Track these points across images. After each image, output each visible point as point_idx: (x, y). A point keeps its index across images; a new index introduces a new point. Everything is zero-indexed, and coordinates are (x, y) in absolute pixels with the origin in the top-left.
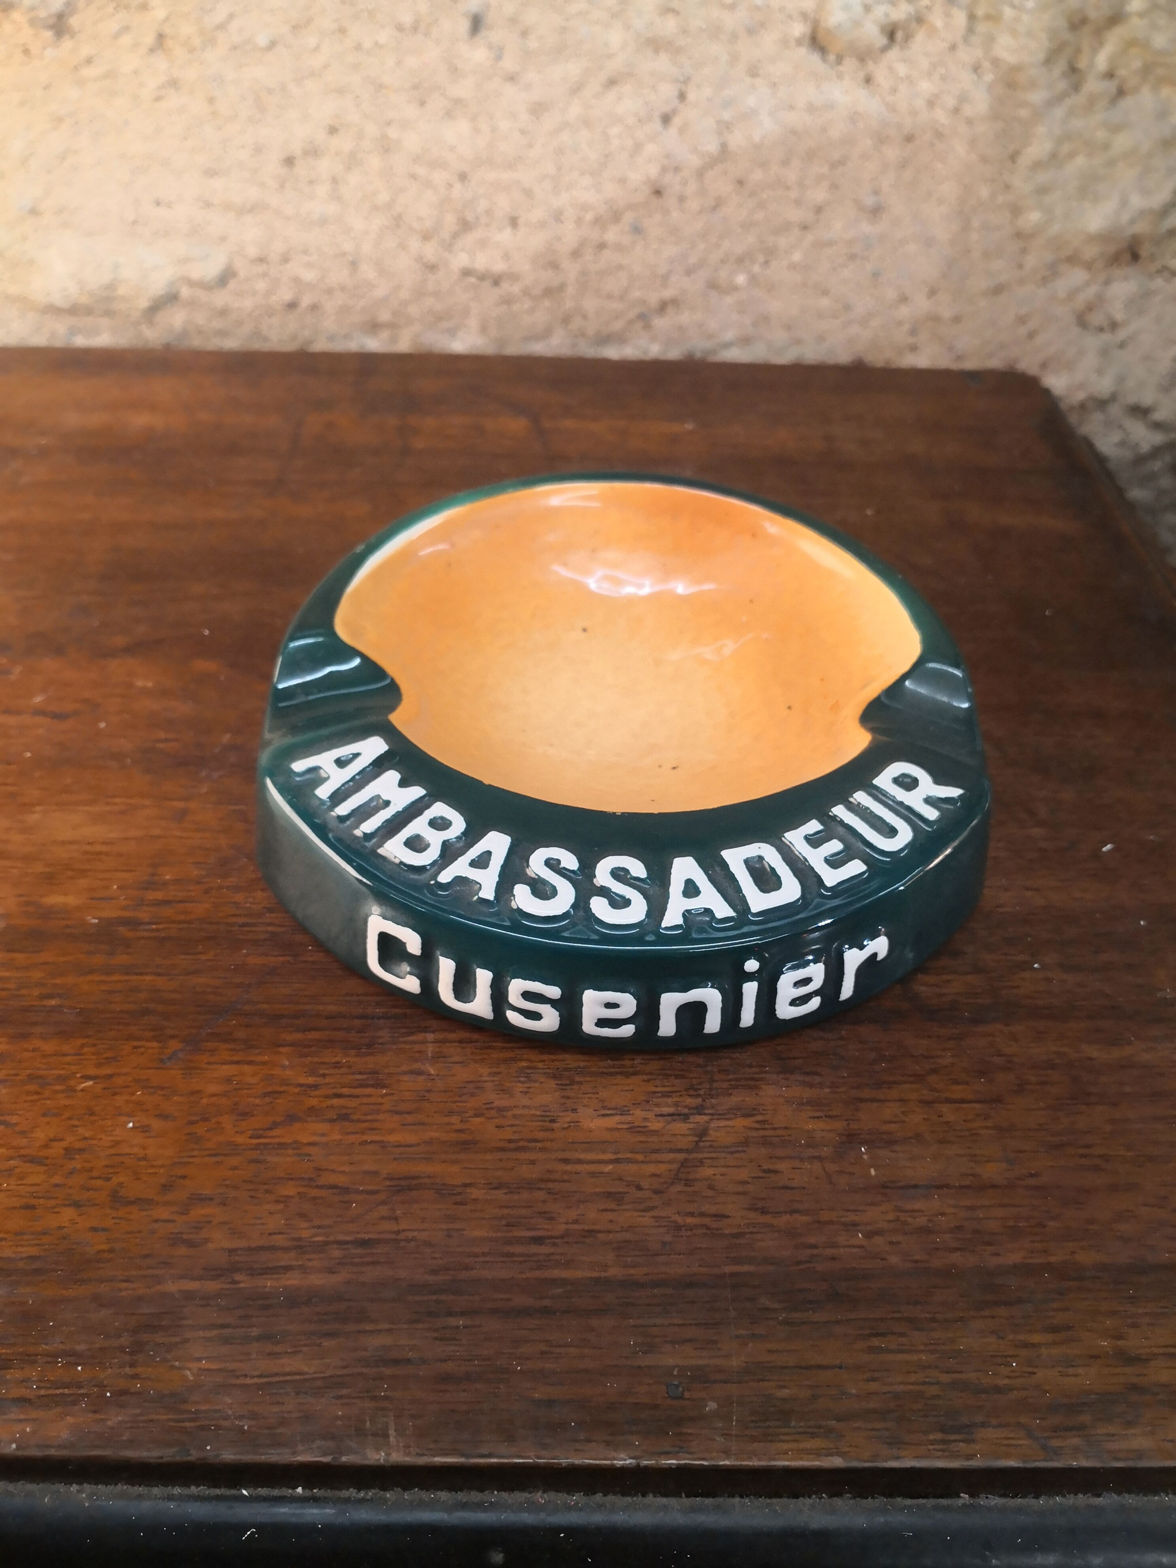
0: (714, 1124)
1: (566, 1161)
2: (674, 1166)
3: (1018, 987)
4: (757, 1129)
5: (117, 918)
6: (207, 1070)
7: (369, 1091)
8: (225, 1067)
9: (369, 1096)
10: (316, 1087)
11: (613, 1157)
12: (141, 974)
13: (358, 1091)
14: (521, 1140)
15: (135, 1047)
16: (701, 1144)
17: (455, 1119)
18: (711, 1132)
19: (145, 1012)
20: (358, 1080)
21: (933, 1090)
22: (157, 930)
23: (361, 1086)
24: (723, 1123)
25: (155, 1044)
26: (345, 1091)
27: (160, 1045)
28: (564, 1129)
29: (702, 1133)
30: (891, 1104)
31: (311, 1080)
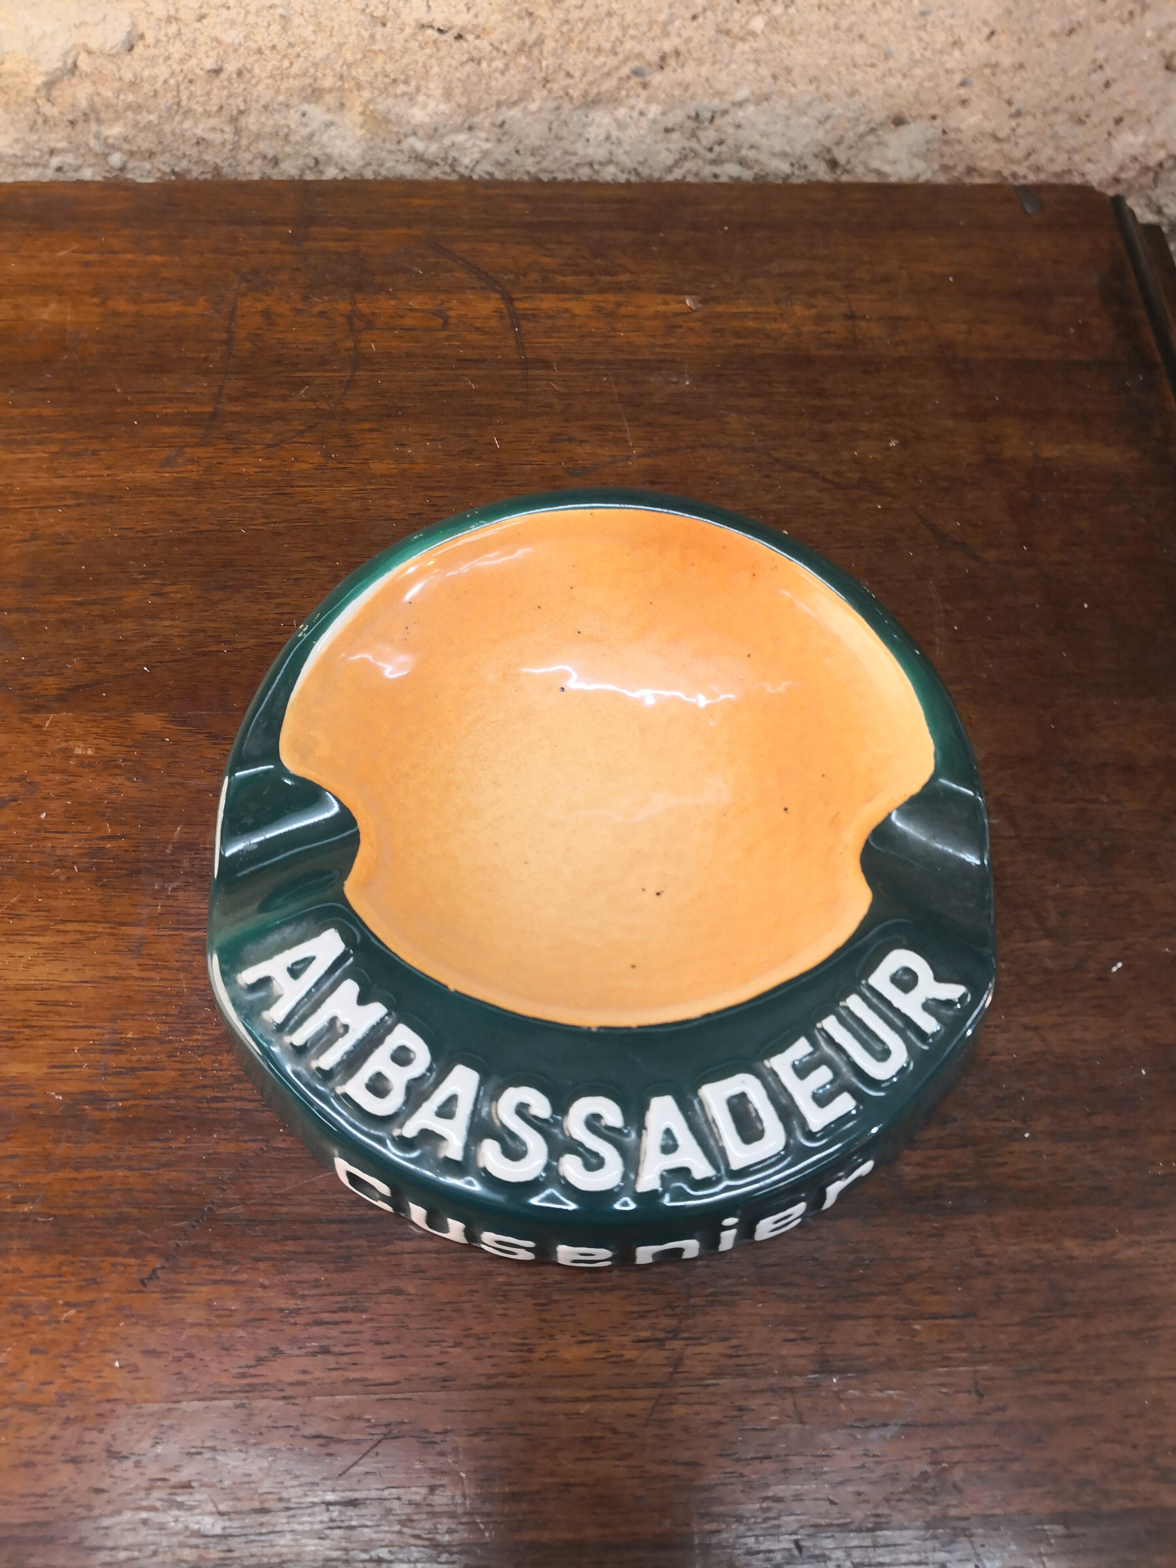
0: (689, 1351)
1: (542, 1400)
2: (648, 1405)
3: (1004, 1164)
4: (731, 1356)
5: (81, 1093)
6: (187, 1292)
7: (349, 1316)
8: (204, 1289)
9: (348, 1322)
10: (296, 1312)
11: (590, 1393)
12: (112, 1168)
13: (336, 1317)
14: (500, 1374)
15: (113, 1265)
16: (676, 1376)
17: (434, 1350)
18: (686, 1361)
19: (121, 1219)
20: (338, 1302)
21: (910, 1302)
22: (124, 1108)
23: (342, 1310)
24: (698, 1349)
25: (132, 1261)
26: (326, 1317)
27: (139, 1261)
28: (541, 1359)
29: (677, 1362)
30: (865, 1322)
31: (291, 1303)
